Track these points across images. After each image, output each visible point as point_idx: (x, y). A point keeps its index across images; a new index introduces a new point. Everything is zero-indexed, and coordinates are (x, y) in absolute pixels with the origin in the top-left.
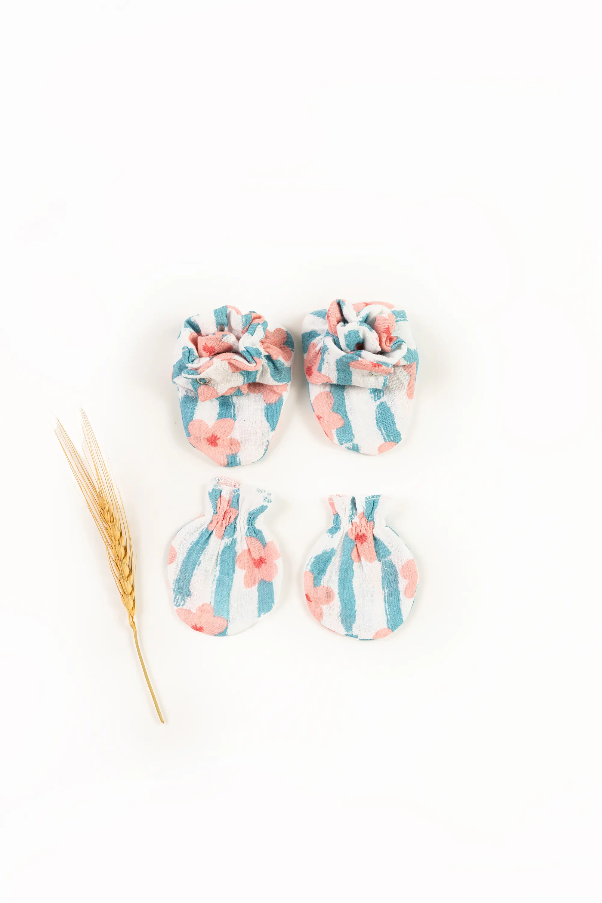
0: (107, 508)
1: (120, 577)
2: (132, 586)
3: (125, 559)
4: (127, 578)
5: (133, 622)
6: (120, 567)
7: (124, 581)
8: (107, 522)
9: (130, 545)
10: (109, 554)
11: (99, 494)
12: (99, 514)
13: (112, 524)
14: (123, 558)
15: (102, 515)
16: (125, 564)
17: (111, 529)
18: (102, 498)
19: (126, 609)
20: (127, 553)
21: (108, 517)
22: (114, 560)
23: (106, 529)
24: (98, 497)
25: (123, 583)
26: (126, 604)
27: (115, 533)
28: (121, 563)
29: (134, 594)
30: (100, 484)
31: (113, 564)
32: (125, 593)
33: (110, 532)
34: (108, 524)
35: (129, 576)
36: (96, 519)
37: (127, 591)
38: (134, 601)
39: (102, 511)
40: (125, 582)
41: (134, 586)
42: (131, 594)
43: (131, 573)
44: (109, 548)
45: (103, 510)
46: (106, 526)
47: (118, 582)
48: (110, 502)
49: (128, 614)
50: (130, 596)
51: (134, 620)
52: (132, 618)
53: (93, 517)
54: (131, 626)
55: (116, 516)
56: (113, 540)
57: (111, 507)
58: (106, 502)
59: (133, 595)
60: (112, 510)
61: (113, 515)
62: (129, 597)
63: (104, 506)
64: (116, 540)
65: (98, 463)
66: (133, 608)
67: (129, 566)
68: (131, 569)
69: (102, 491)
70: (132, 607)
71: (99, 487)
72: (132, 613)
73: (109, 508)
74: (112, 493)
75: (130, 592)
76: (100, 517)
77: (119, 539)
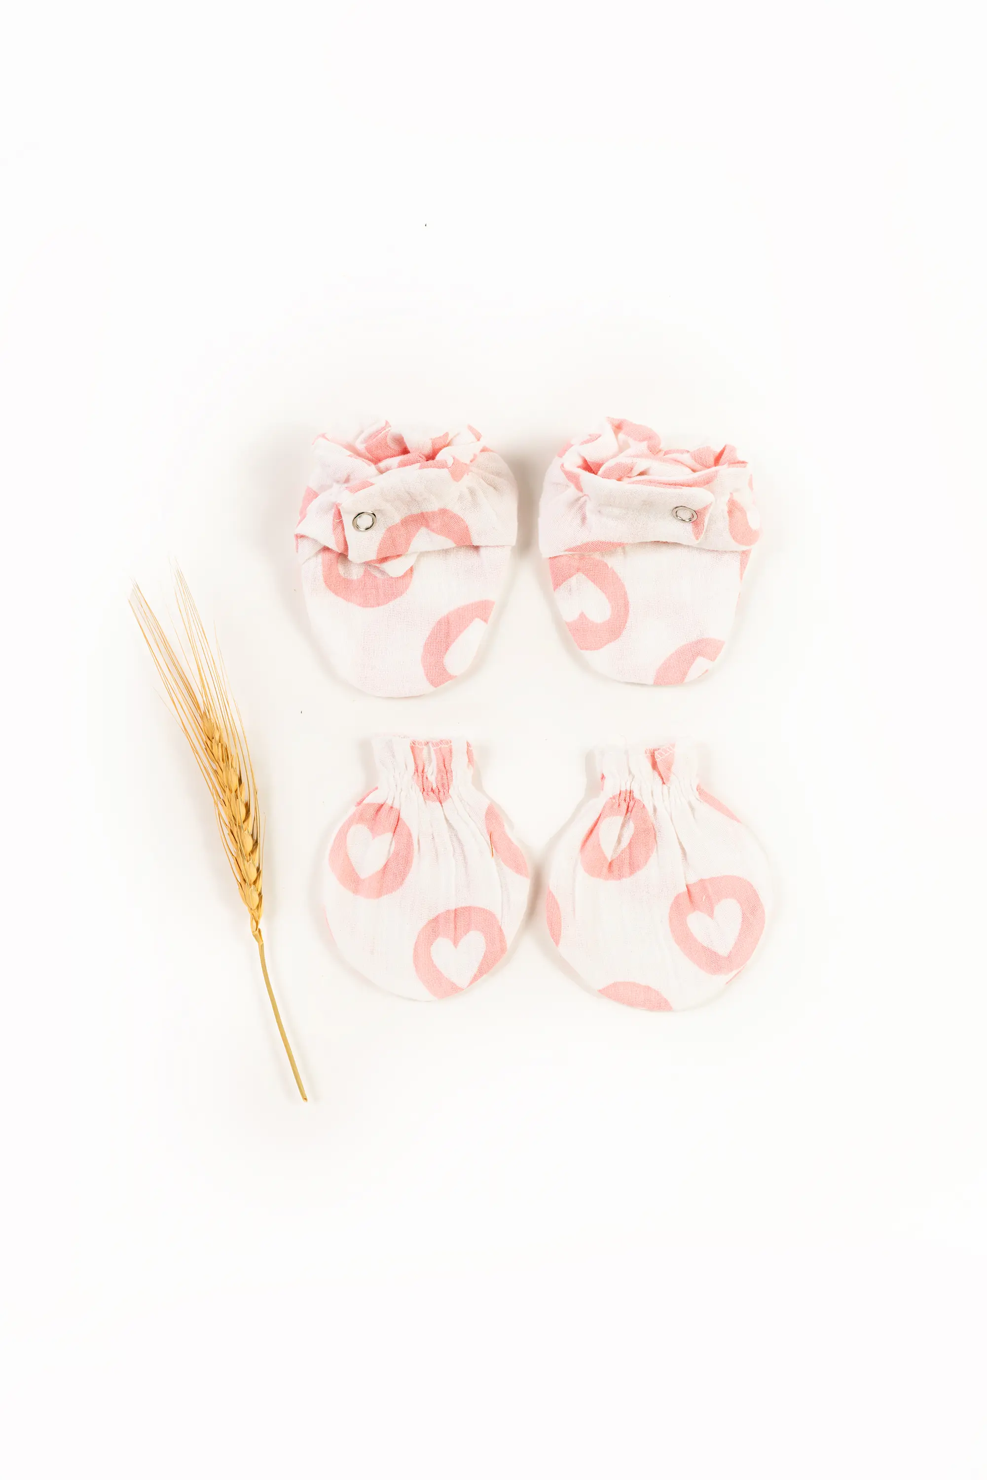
0: (217, 737)
1: (238, 855)
2: (258, 869)
3: (246, 823)
4: (250, 855)
5: (258, 930)
6: (238, 836)
7: (243, 861)
8: (216, 761)
9: (256, 799)
10: (219, 815)
11: (205, 713)
12: (204, 747)
13: (225, 763)
14: (244, 822)
15: (209, 749)
16: (246, 832)
17: (224, 773)
18: (209, 720)
19: (246, 909)
20: (250, 814)
21: (218, 752)
22: (227, 823)
23: (216, 772)
24: (202, 717)
25: (242, 863)
26: (245, 898)
27: (230, 779)
28: (239, 830)
29: (260, 882)
30: (206, 695)
31: (227, 832)
32: (245, 880)
33: (222, 777)
34: (218, 763)
35: (252, 852)
36: (197, 753)
37: (248, 878)
38: (260, 894)
39: (209, 743)
40: (246, 862)
41: (260, 869)
42: (255, 882)
43: (256, 847)
44: (220, 805)
45: (211, 739)
46: (215, 768)
47: (233, 861)
48: (222, 727)
49: (249, 916)
50: (253, 886)
51: (259, 926)
52: (257, 923)
53: (193, 749)
54: (255, 936)
55: (232, 750)
56: (227, 790)
57: (224, 735)
58: (215, 726)
59: (259, 884)
60: (225, 740)
61: (226, 749)
62: (252, 888)
63: (213, 733)
64: (231, 791)
65: (204, 661)
66: (258, 907)
67: (252, 835)
68: (257, 842)
69: (209, 707)
70: (257, 903)
71: (204, 701)
72: (256, 914)
73: (220, 737)
74: (226, 715)
75: (253, 879)
76: (205, 751)
77: (237, 790)
